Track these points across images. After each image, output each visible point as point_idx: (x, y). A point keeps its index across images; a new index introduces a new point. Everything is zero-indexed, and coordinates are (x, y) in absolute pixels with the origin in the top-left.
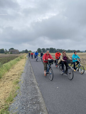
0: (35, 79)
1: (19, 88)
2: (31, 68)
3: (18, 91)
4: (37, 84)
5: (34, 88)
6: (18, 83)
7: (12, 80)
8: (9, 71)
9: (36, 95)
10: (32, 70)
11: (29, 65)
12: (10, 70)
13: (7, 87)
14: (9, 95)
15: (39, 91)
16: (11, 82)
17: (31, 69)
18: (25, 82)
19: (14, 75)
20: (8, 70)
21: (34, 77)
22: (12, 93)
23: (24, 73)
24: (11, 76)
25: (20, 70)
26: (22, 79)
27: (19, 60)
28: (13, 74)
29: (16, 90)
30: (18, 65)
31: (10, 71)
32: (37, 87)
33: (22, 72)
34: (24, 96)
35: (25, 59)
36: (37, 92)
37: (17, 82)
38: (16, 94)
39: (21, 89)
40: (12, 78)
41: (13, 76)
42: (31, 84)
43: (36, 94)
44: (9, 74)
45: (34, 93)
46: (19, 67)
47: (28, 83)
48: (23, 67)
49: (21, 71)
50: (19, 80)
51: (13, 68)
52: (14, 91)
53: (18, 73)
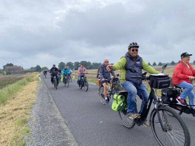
0: (59, 112)
1: (28, 132)
2: (50, 95)
3: (26, 137)
4: (63, 120)
5: (59, 127)
6: (27, 122)
7: (12, 118)
8: (5, 105)
9: (65, 140)
10: (52, 98)
11: (45, 91)
12: (8, 101)
13: (4, 132)
14: (9, 145)
15: (68, 132)
16: (10, 123)
17: (49, 97)
18: (40, 119)
19: (16, 110)
20: (4, 102)
21: (57, 110)
22: (14, 142)
23: (36, 105)
24: (11, 111)
25: (28, 100)
26: (33, 116)
27: (25, 84)
28: (14, 108)
29: (22, 136)
30: (24, 91)
31: (9, 103)
32: (65, 126)
33: (33, 104)
34: (40, 144)
35: (37, 81)
36: (65, 135)
37: (25, 122)
38: (24, 142)
39: (33, 133)
40: (13, 116)
41: (14, 112)
42: (52, 122)
43: (63, 138)
44: (7, 108)
45: (60, 136)
46: (26, 95)
47: (46, 120)
48: (34, 95)
49: (31, 101)
50: (28, 117)
51: (13, 98)
52: (18, 137)
53: (24, 105)
